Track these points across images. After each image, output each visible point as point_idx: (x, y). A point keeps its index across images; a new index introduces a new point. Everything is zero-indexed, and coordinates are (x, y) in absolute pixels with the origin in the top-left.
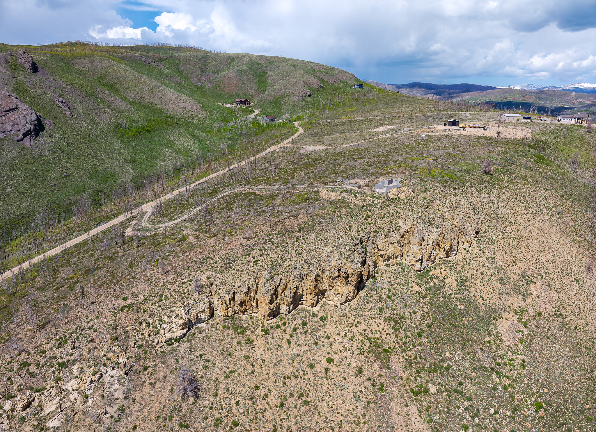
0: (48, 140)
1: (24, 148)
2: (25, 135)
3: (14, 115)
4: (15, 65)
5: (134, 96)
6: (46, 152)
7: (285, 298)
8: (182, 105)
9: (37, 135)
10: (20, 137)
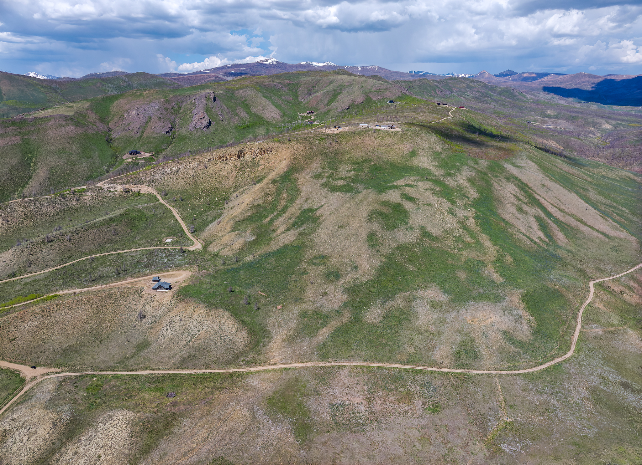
0: (211, 129)
1: (203, 132)
2: (204, 127)
3: (203, 120)
4: (208, 99)
5: (254, 110)
6: (210, 133)
7: (225, 158)
8: (272, 115)
9: (208, 127)
10: (203, 128)
